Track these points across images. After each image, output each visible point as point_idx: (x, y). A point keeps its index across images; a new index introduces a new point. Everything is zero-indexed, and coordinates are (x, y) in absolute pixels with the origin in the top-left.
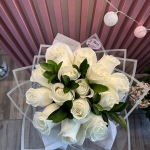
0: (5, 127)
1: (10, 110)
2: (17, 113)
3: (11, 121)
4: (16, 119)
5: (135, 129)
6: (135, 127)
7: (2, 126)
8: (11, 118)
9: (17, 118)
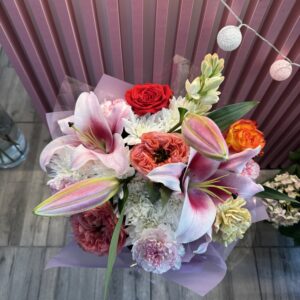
0: (9, 261)
1: (21, 228)
2: (37, 234)
3: (22, 250)
4: (33, 246)
5: (273, 278)
6: (272, 274)
7: (3, 259)
8: (21, 244)
9: (35, 244)
